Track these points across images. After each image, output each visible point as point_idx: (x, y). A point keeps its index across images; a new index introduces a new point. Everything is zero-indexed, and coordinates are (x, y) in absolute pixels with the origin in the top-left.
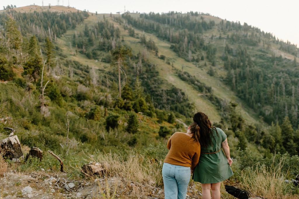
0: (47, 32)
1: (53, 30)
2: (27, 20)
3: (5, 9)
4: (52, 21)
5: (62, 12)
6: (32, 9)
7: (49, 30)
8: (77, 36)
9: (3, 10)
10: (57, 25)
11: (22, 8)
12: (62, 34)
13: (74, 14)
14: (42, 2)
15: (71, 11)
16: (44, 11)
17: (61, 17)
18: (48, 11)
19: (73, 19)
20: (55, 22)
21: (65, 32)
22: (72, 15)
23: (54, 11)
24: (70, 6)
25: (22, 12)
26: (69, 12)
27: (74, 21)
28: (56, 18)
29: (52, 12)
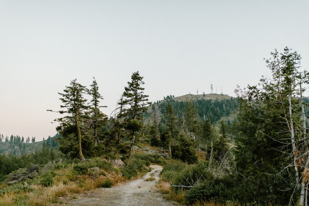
0: (202, 119)
1: (207, 116)
2: (183, 108)
3: (165, 99)
4: (207, 108)
5: (216, 99)
6: (188, 98)
7: (204, 117)
8: (231, 122)
9: (163, 100)
10: (212, 112)
11: (179, 98)
12: (217, 120)
13: (227, 101)
14: (197, 91)
15: (224, 98)
16: (199, 99)
17: (215, 104)
18: (203, 99)
19: (226, 106)
20: (210, 109)
21: (219, 119)
22: (225, 102)
23: (209, 99)
24: (223, 94)
25: (179, 101)
26: (223, 99)
27: (228, 108)
28: (210, 105)
29: (206, 100)
